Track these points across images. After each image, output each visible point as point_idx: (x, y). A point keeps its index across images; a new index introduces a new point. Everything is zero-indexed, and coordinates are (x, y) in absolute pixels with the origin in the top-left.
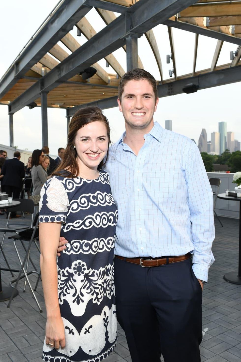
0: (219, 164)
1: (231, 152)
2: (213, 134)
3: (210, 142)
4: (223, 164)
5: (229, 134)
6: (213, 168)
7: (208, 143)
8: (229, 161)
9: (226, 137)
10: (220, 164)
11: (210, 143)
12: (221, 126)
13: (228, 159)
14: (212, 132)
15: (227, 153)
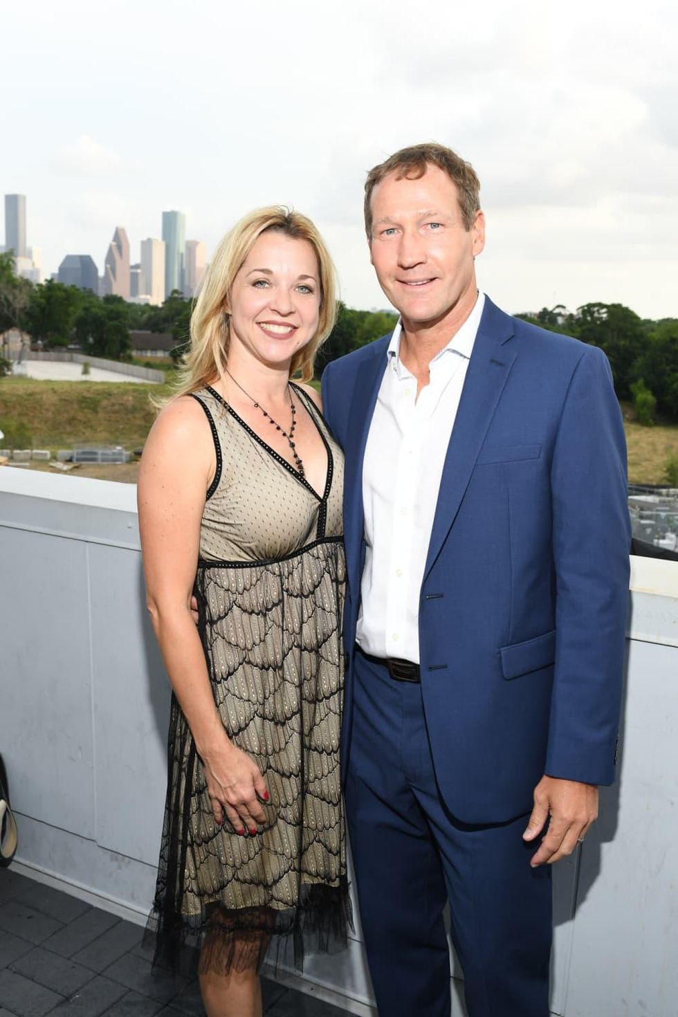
0: (149, 332)
1: (186, 298)
2: (147, 245)
3: (137, 266)
4: (161, 331)
5: (191, 247)
6: (129, 342)
7: (134, 271)
8: (177, 323)
9: (182, 255)
10: (153, 332)
11: (139, 271)
12: (170, 221)
13: (177, 318)
14: (145, 239)
15: (176, 299)
